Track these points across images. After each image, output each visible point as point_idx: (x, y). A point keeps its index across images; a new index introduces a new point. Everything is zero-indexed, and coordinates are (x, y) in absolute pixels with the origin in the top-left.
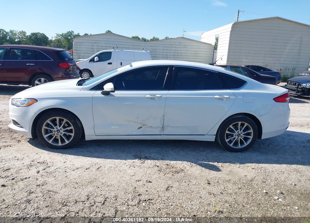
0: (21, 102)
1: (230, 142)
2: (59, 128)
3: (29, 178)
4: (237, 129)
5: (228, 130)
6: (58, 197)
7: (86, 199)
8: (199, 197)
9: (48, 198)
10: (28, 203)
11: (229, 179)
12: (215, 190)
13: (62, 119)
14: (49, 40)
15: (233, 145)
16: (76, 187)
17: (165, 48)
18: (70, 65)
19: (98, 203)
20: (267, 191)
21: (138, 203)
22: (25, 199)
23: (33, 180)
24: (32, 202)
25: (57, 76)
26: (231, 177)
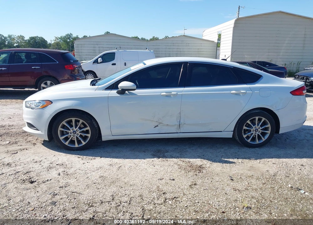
0: (35, 104)
1: (248, 137)
2: (75, 130)
3: (51, 180)
4: (254, 124)
5: (246, 126)
6: (83, 198)
7: (112, 199)
8: (224, 194)
9: (73, 200)
10: (54, 205)
11: (251, 174)
12: (239, 186)
13: (78, 120)
14: (48, 43)
15: (251, 141)
16: (99, 188)
17: (168, 47)
18: (75, 67)
19: (124, 203)
20: (292, 185)
21: (165, 202)
22: (50, 201)
23: (56, 182)
24: (57, 204)
25: (63, 79)
26: (253, 173)
